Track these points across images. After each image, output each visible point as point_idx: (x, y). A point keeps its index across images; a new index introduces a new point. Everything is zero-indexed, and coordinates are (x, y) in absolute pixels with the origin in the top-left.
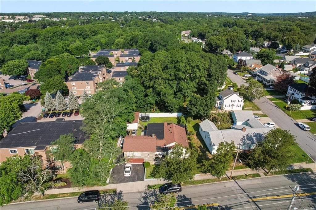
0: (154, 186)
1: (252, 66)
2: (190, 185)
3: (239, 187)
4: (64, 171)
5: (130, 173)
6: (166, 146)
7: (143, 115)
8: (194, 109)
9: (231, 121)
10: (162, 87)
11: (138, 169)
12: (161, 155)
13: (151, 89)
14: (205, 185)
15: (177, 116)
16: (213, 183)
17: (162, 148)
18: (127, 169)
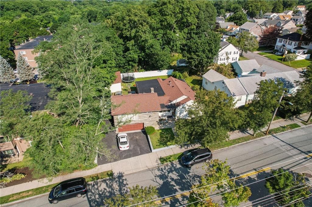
0: (170, 158)
1: (228, 27)
2: (219, 149)
3: (282, 142)
4: (19, 158)
5: (128, 145)
6: (172, 103)
7: (126, 75)
8: (195, 57)
9: (234, 73)
10: (147, 36)
11: (137, 139)
12: (165, 116)
13: (133, 42)
14: (238, 146)
15: (167, 75)
16: (248, 142)
17: (166, 106)
18: (122, 140)
